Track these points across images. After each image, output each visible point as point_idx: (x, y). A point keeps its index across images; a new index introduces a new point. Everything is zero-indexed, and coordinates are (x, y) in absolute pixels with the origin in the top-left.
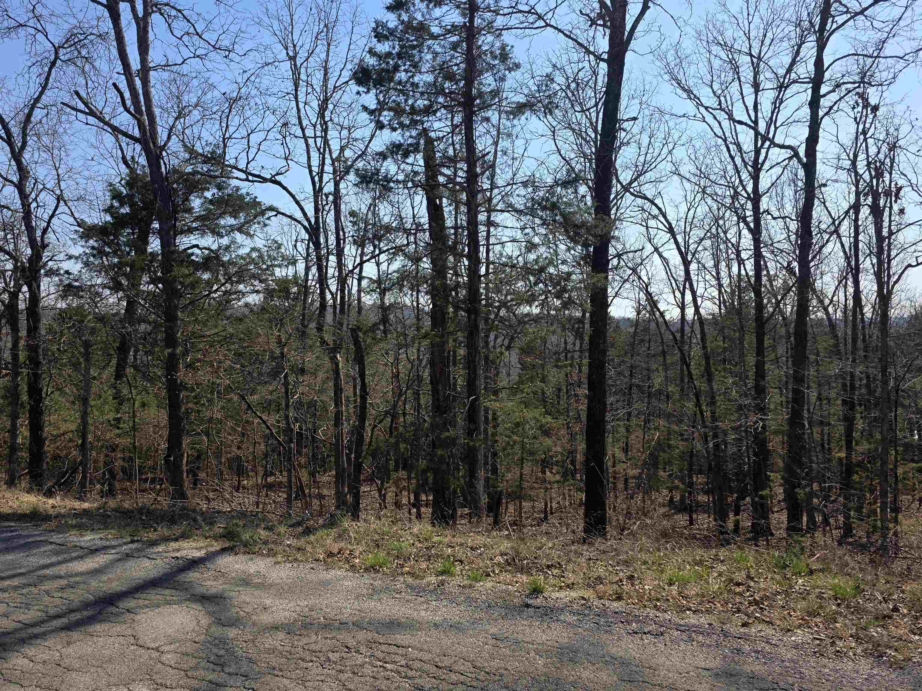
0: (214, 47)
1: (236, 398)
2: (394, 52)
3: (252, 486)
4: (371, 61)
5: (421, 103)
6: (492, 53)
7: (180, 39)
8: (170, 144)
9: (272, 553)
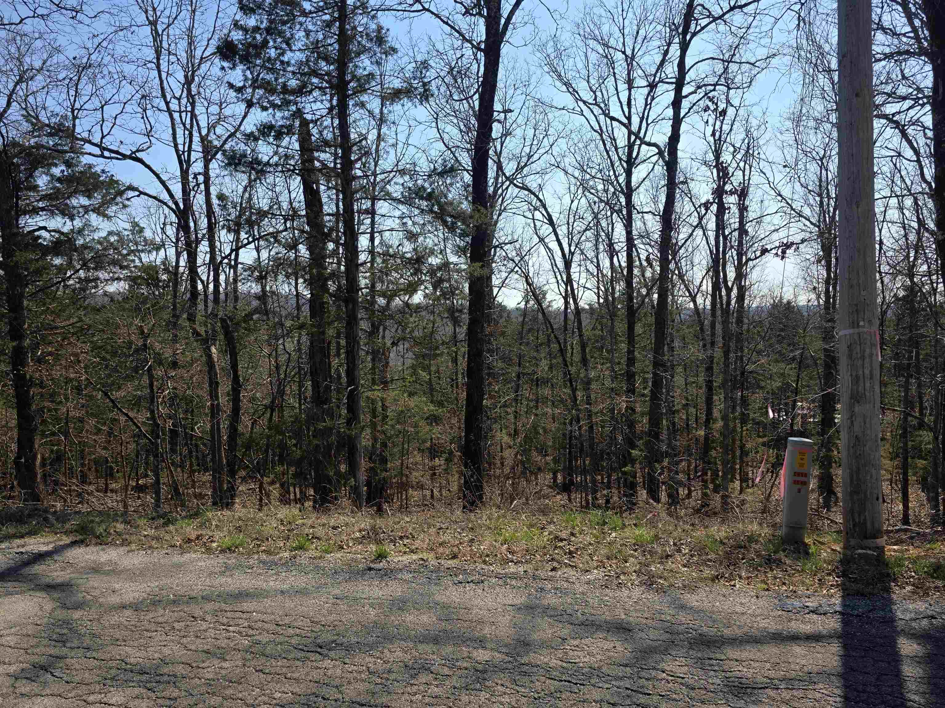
0: (58, 5)
1: (100, 395)
2: (262, 27)
4: (237, 36)
5: (293, 83)
6: (367, 35)
8: (9, 111)
9: (125, 543)
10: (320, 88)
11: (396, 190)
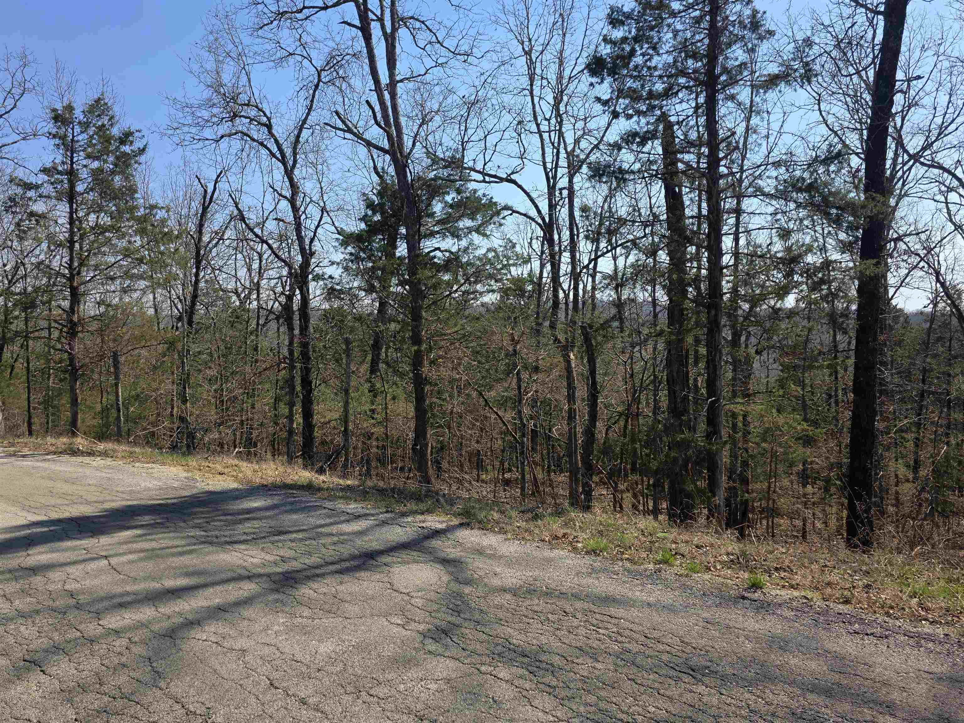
0: (454, 53)
2: (630, 36)
3: (491, 480)
4: (605, 50)
5: (659, 87)
6: (740, 22)
7: (424, 49)
8: (415, 151)
9: (503, 531)
10: (687, 88)
11: (768, 185)
